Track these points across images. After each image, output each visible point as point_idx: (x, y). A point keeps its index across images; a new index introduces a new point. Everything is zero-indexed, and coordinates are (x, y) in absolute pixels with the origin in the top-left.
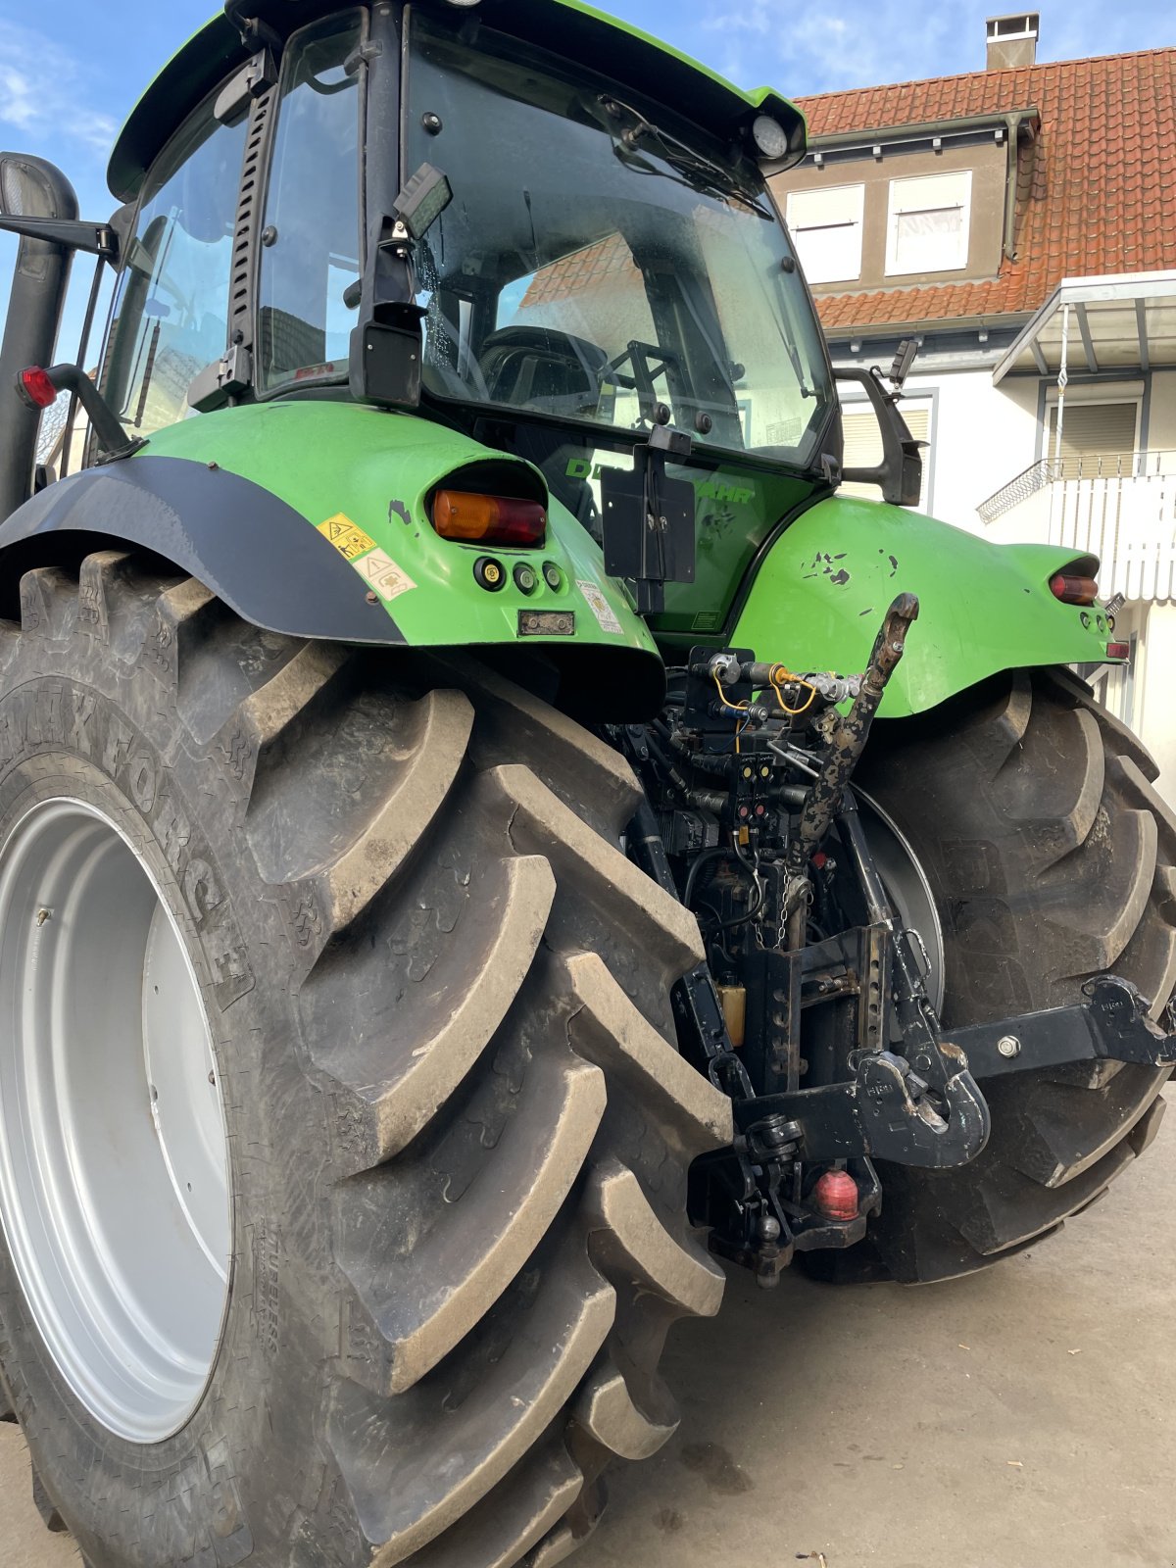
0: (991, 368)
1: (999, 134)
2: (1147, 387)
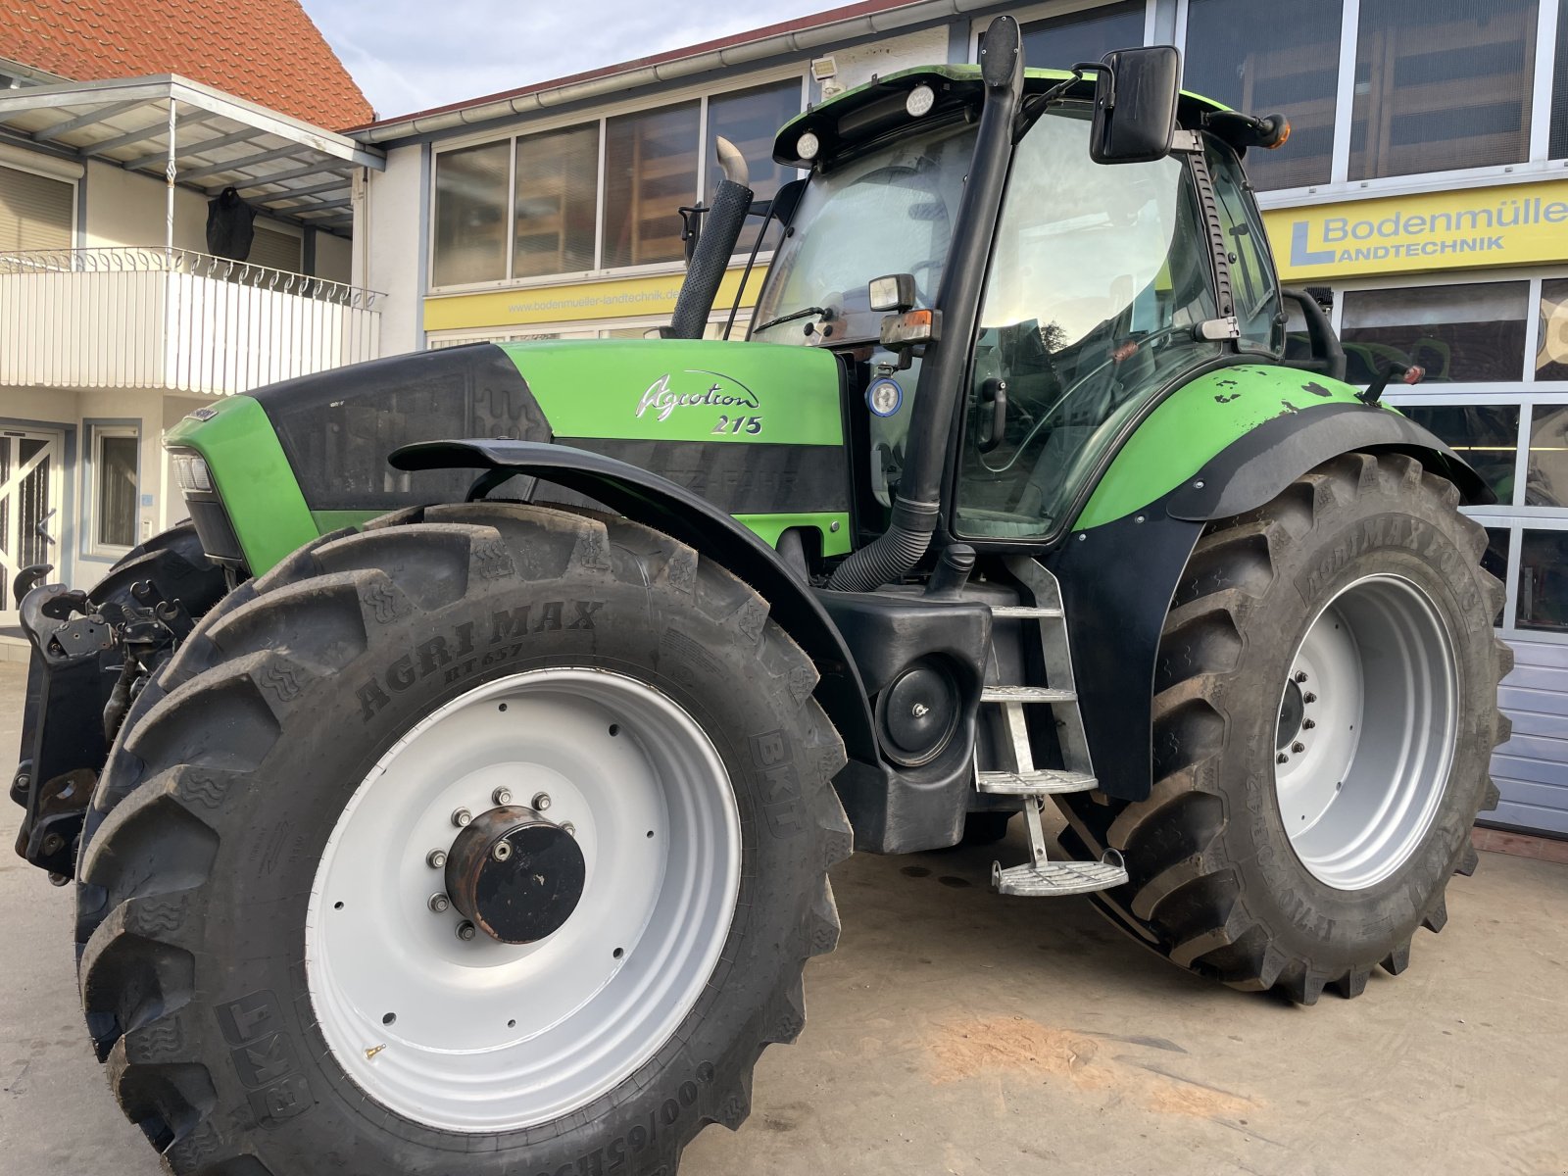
2: (86, 172)
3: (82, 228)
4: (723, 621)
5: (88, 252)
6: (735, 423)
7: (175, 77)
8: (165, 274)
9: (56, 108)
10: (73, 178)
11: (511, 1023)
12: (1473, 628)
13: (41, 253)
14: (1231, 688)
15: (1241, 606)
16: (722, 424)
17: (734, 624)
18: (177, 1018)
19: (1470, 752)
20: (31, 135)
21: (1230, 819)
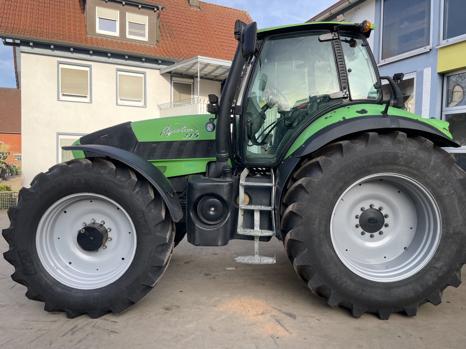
0: (159, 69)
1: (156, 9)
2: (194, 81)
3: (193, 94)
4: (123, 184)
5: (195, 99)
6: (190, 135)
7: (199, 56)
8: (197, 104)
9: (181, 67)
10: (191, 83)
11: (97, 270)
12: (445, 193)
13: (183, 101)
14: (305, 208)
15: (308, 183)
16: (186, 136)
17: (126, 184)
18: (11, 252)
19: (450, 240)
20: (181, 74)
21: (308, 249)
